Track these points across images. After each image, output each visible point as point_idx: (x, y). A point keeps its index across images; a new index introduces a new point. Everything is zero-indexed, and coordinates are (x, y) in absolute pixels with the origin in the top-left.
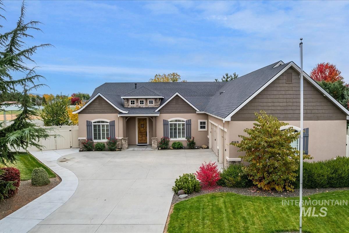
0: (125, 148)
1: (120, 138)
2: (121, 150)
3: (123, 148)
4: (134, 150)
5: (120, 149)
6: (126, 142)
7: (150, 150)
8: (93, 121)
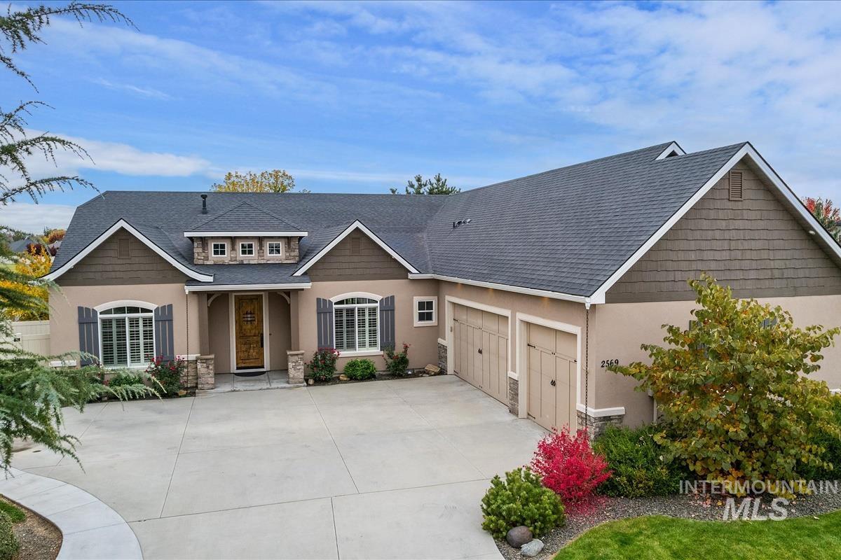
0: (206, 386)
1: (192, 357)
2: (193, 394)
3: (200, 386)
4: (234, 391)
5: (192, 392)
6: (211, 367)
7: (285, 388)
8: (99, 309)
